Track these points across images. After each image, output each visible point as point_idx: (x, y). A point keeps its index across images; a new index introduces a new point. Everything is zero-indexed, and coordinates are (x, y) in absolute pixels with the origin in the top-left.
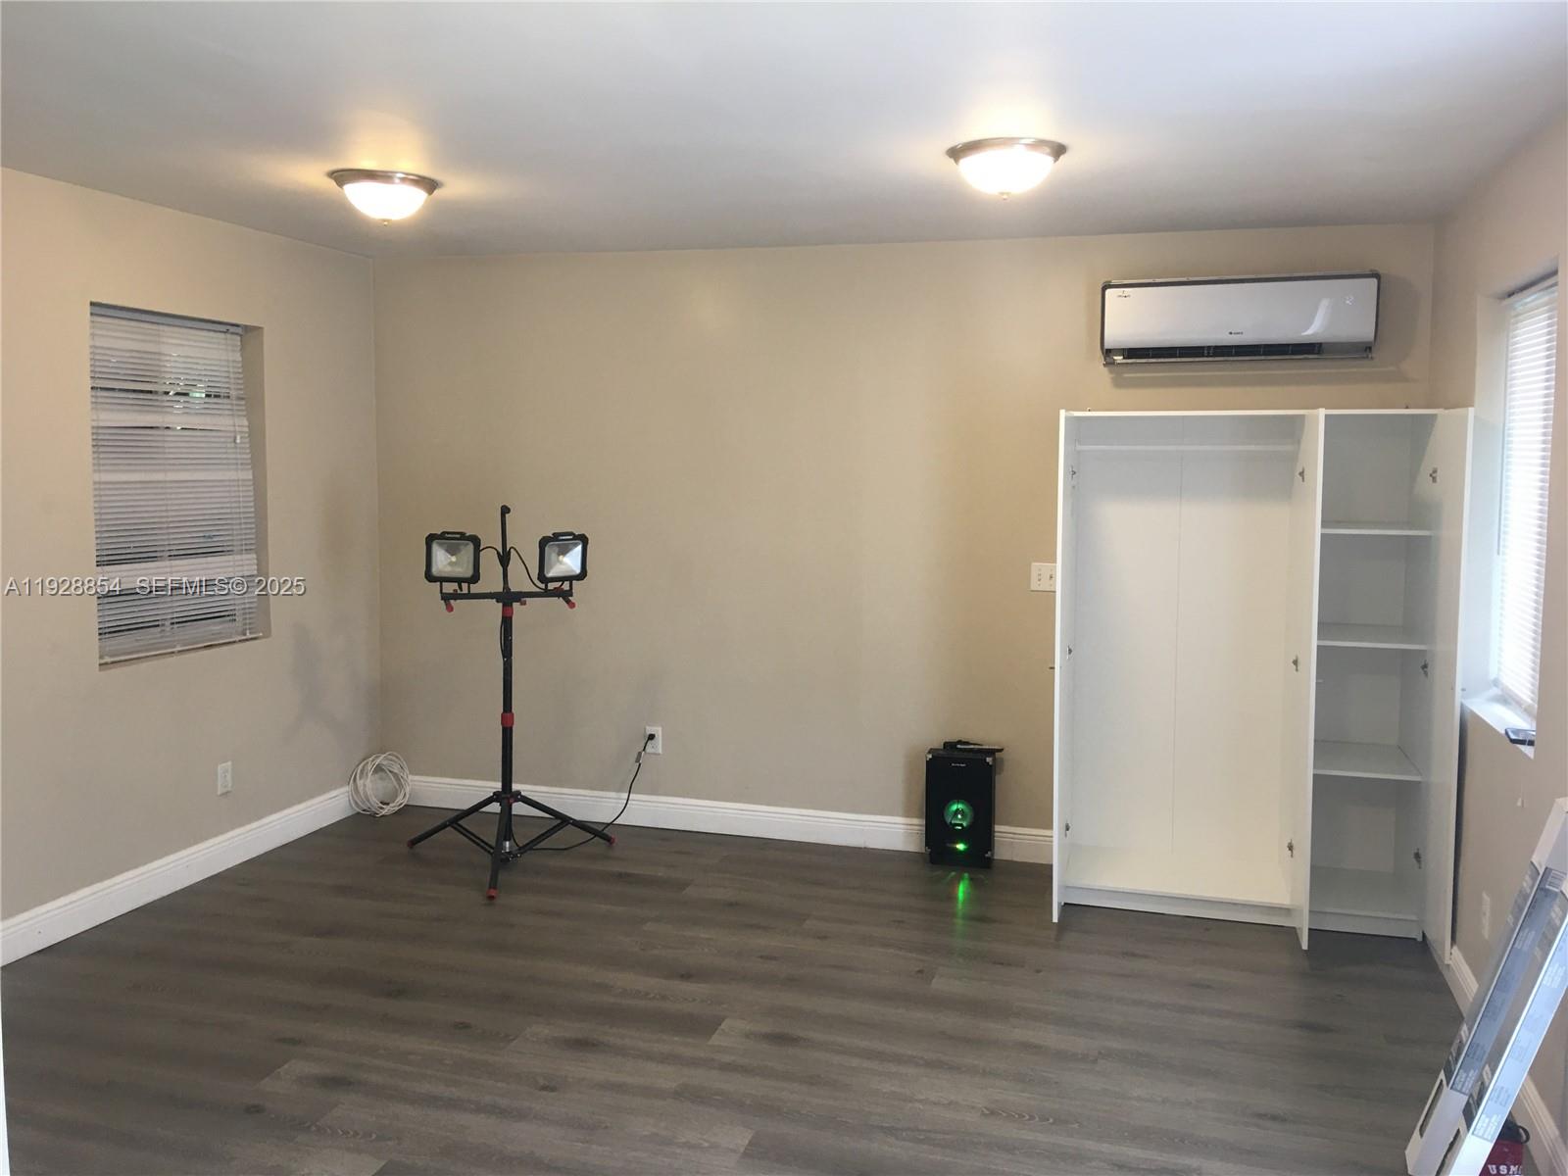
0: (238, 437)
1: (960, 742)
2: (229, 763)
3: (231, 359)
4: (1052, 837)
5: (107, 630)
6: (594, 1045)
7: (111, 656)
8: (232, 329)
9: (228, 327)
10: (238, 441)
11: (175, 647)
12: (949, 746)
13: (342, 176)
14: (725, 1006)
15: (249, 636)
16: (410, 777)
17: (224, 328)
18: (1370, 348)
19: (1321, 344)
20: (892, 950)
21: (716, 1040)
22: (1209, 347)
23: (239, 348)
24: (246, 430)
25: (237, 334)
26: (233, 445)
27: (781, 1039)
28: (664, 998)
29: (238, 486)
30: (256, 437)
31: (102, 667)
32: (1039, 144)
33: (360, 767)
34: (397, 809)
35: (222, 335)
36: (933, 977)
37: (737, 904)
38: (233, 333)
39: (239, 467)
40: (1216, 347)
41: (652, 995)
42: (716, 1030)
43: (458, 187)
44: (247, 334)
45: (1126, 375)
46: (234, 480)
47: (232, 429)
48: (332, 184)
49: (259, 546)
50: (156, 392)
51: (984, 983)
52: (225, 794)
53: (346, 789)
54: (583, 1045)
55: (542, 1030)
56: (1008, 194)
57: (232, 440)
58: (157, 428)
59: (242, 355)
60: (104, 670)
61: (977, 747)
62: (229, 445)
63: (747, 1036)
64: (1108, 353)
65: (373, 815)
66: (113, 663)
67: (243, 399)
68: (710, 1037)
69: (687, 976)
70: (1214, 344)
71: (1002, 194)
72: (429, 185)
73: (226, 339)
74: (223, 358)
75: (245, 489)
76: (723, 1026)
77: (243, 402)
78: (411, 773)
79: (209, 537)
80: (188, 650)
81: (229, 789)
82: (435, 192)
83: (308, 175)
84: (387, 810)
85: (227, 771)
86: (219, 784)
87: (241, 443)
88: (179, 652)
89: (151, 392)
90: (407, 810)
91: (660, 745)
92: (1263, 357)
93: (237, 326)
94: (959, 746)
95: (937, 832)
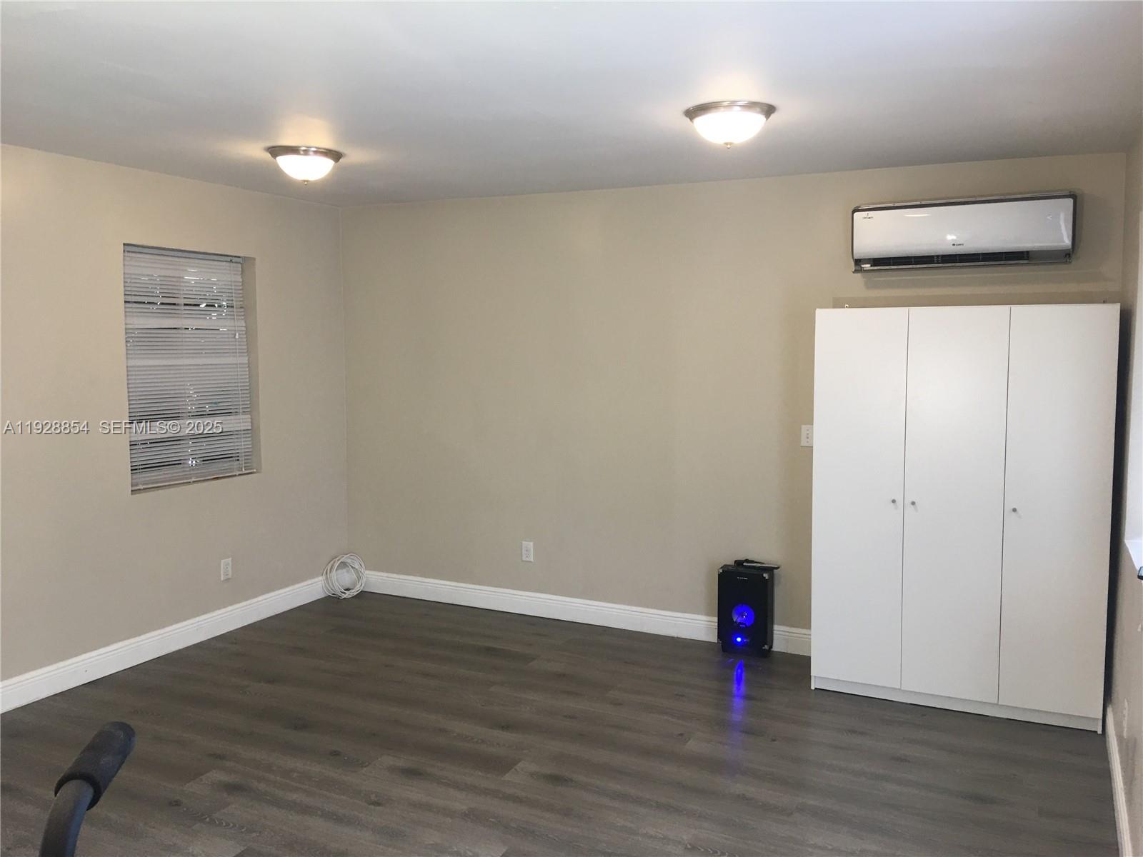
0: (237, 334)
1: (747, 561)
2: (230, 559)
3: (233, 280)
4: (810, 635)
5: (141, 467)
6: (420, 774)
7: (144, 484)
8: (234, 259)
9: (232, 258)
10: (237, 337)
11: (191, 478)
12: (739, 563)
13: (276, 151)
14: (525, 751)
15: (244, 471)
16: (367, 572)
17: (229, 259)
18: (1069, 254)
19: (1028, 252)
20: (665, 717)
21: (507, 777)
22: (938, 256)
23: (240, 273)
24: (244, 329)
25: (239, 263)
26: (233, 340)
27: (556, 779)
28: (483, 741)
29: (237, 368)
30: (250, 334)
31: (134, 492)
32: (751, 106)
33: (330, 565)
34: (356, 594)
35: (228, 264)
36: (689, 739)
37: (564, 675)
38: (236, 263)
39: (238, 354)
40: (943, 256)
41: (476, 740)
42: (512, 768)
43: (355, 156)
44: (244, 263)
45: (876, 279)
46: (235, 364)
47: (233, 328)
48: (268, 156)
49: (251, 409)
50: (178, 305)
51: (726, 747)
52: (228, 580)
53: (321, 578)
54: (413, 773)
55: (388, 760)
56: (731, 144)
57: (233, 336)
58: (179, 329)
59: (242, 277)
60: (135, 494)
61: (759, 565)
62: (230, 340)
63: (532, 775)
64: (858, 262)
65: (338, 598)
66: (144, 489)
67: (241, 308)
68: (505, 775)
69: (506, 727)
70: (941, 254)
71: (727, 144)
72: (335, 155)
73: (230, 267)
74: (230, 280)
75: (241, 369)
76: (517, 767)
77: (242, 310)
78: (366, 569)
79: (215, 403)
80: (199, 481)
81: (230, 576)
82: (341, 160)
83: (254, 151)
84: (348, 595)
85: (229, 564)
86: (222, 572)
87: (239, 338)
88: (194, 482)
89: (174, 304)
90: (362, 594)
91: (532, 555)
92: (983, 263)
93: (239, 257)
94: (745, 564)
95: (725, 628)
